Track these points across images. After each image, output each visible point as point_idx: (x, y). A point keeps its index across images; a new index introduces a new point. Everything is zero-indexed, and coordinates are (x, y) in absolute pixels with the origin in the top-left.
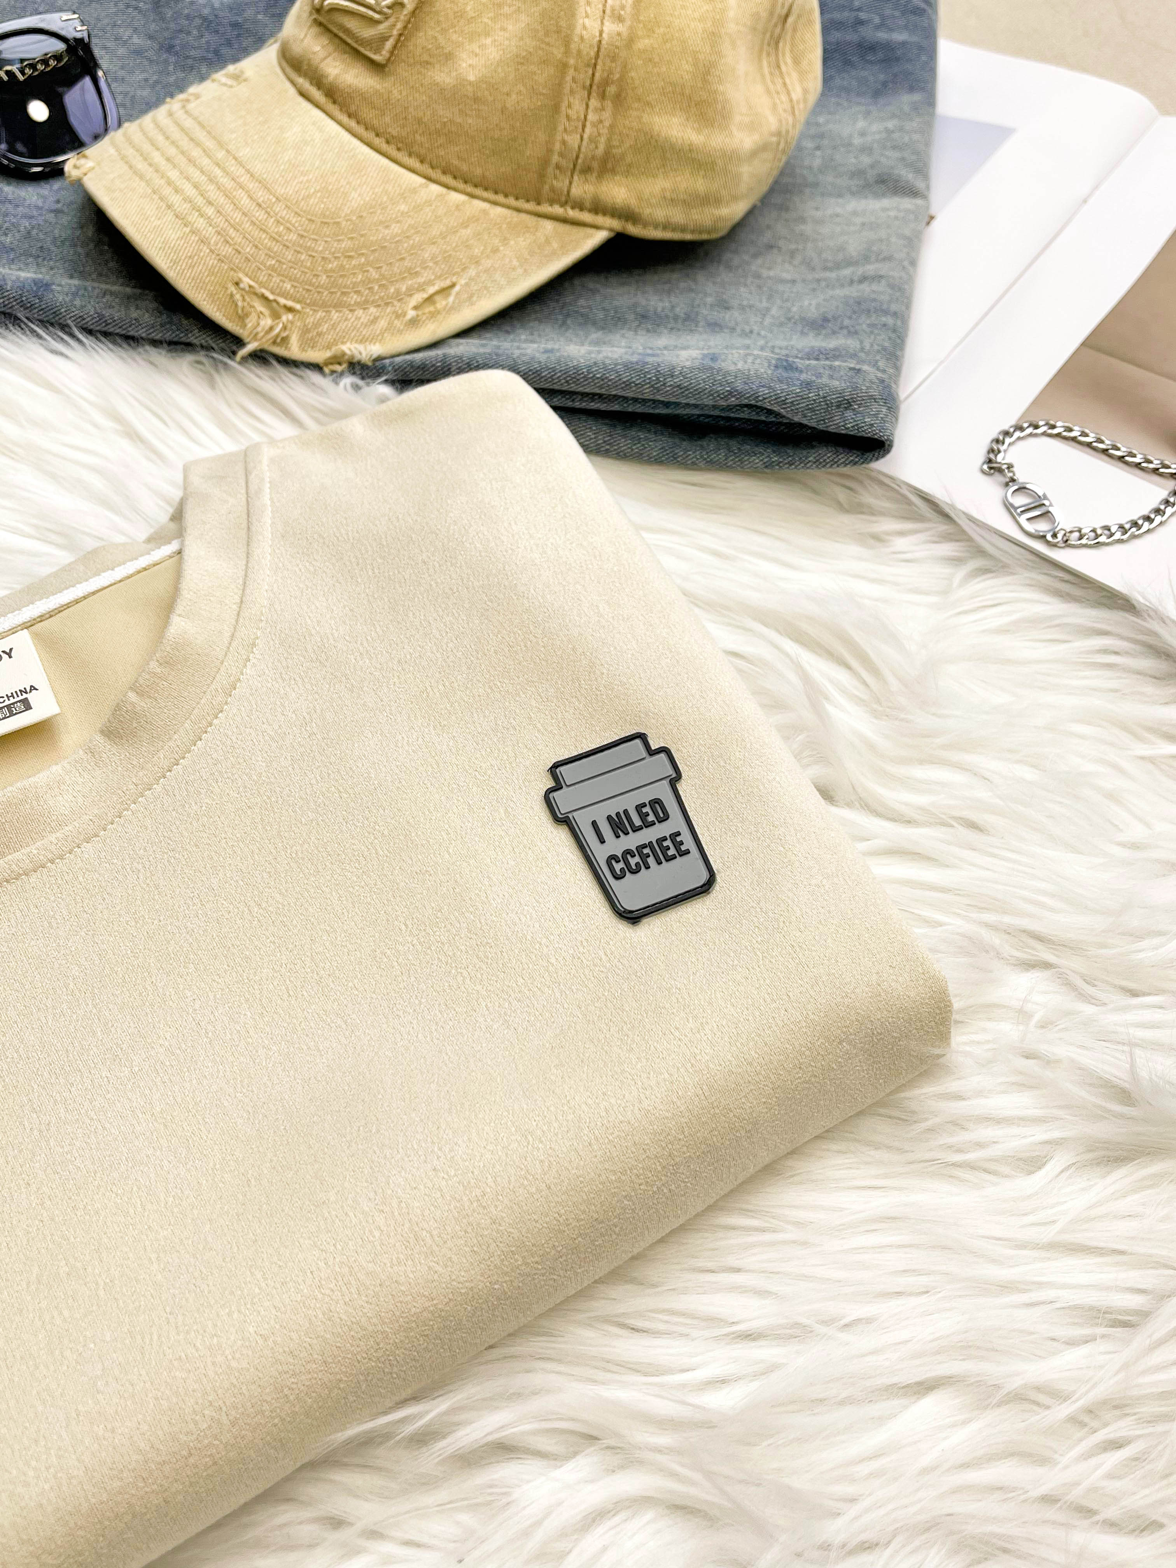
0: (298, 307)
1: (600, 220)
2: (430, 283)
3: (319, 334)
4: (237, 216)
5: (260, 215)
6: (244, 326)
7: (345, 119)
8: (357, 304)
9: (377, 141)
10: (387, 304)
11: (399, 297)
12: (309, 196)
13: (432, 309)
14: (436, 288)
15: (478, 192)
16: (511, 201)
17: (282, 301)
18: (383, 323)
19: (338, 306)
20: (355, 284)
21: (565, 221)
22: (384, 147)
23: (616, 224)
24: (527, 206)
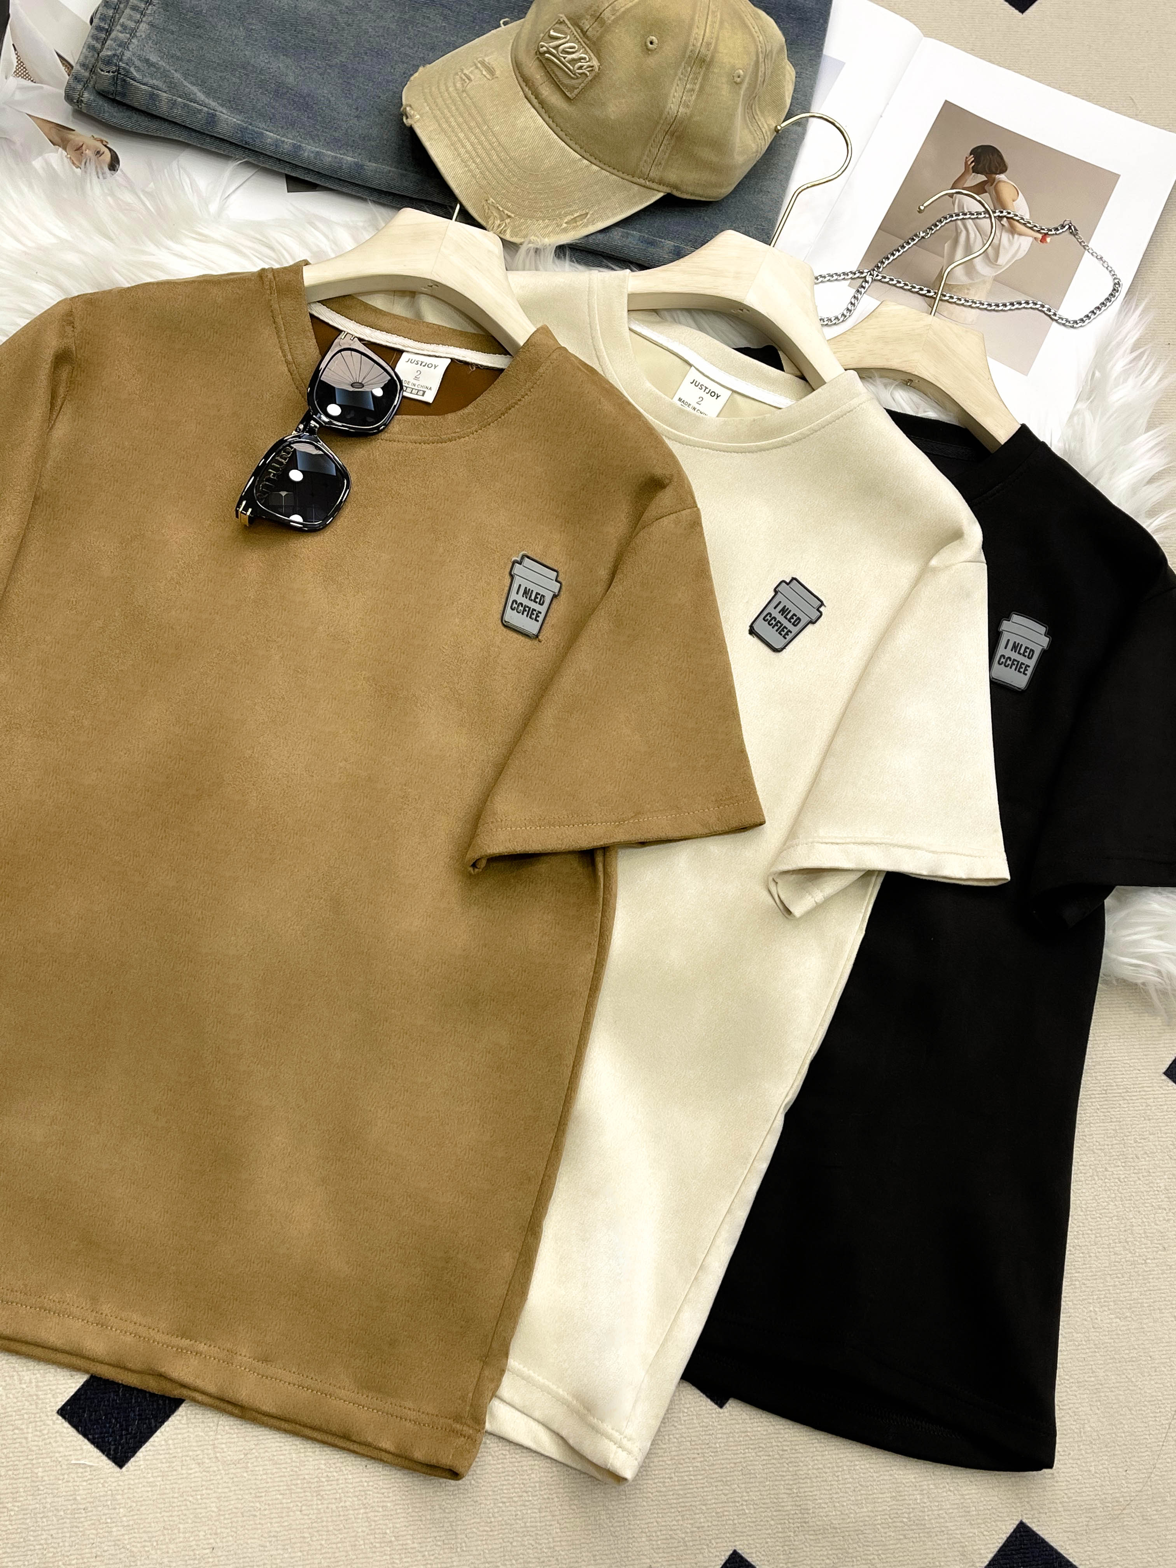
0: (513, 215)
1: (661, 188)
2: (576, 211)
3: (520, 230)
4: (490, 165)
5: (501, 166)
6: (488, 222)
7: (547, 119)
8: (540, 217)
9: (561, 133)
10: (554, 219)
11: (560, 216)
12: (525, 159)
13: (575, 224)
14: (578, 214)
15: (604, 167)
16: (620, 174)
17: (506, 212)
18: (550, 229)
19: (532, 217)
20: (541, 208)
21: (644, 186)
22: (564, 137)
23: (668, 190)
24: (627, 177)
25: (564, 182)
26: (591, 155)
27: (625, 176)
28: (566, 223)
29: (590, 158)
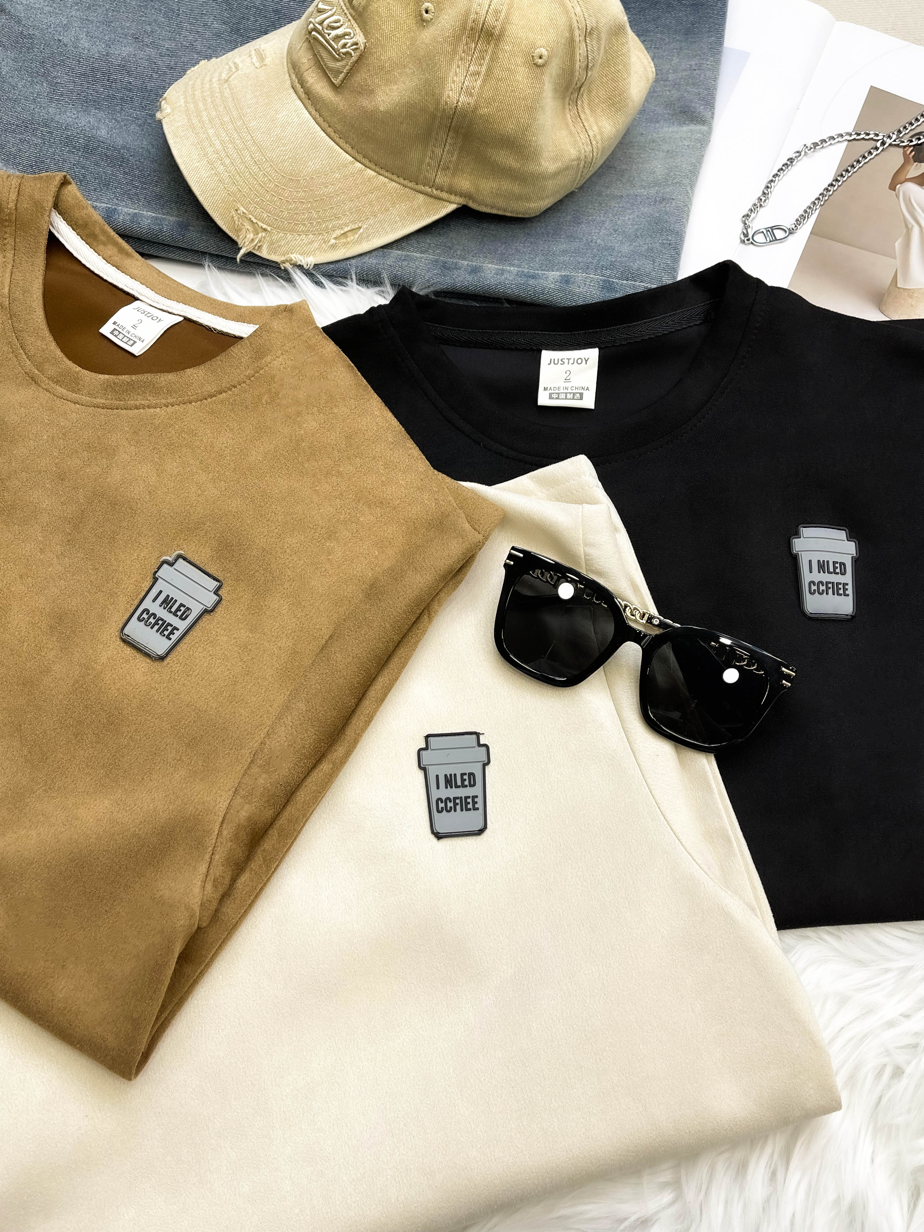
0: (269, 229)
1: (452, 198)
2: (347, 225)
3: (279, 246)
7: (312, 110)
8: (303, 231)
10: (320, 234)
11: (327, 231)
13: (345, 240)
14: (349, 228)
16: (401, 180)
17: (260, 224)
18: (316, 245)
19: (292, 231)
21: (431, 196)
23: (462, 201)
24: (410, 184)
25: (331, 189)
26: (364, 157)
27: (406, 182)
28: (335, 238)
29: (363, 160)
